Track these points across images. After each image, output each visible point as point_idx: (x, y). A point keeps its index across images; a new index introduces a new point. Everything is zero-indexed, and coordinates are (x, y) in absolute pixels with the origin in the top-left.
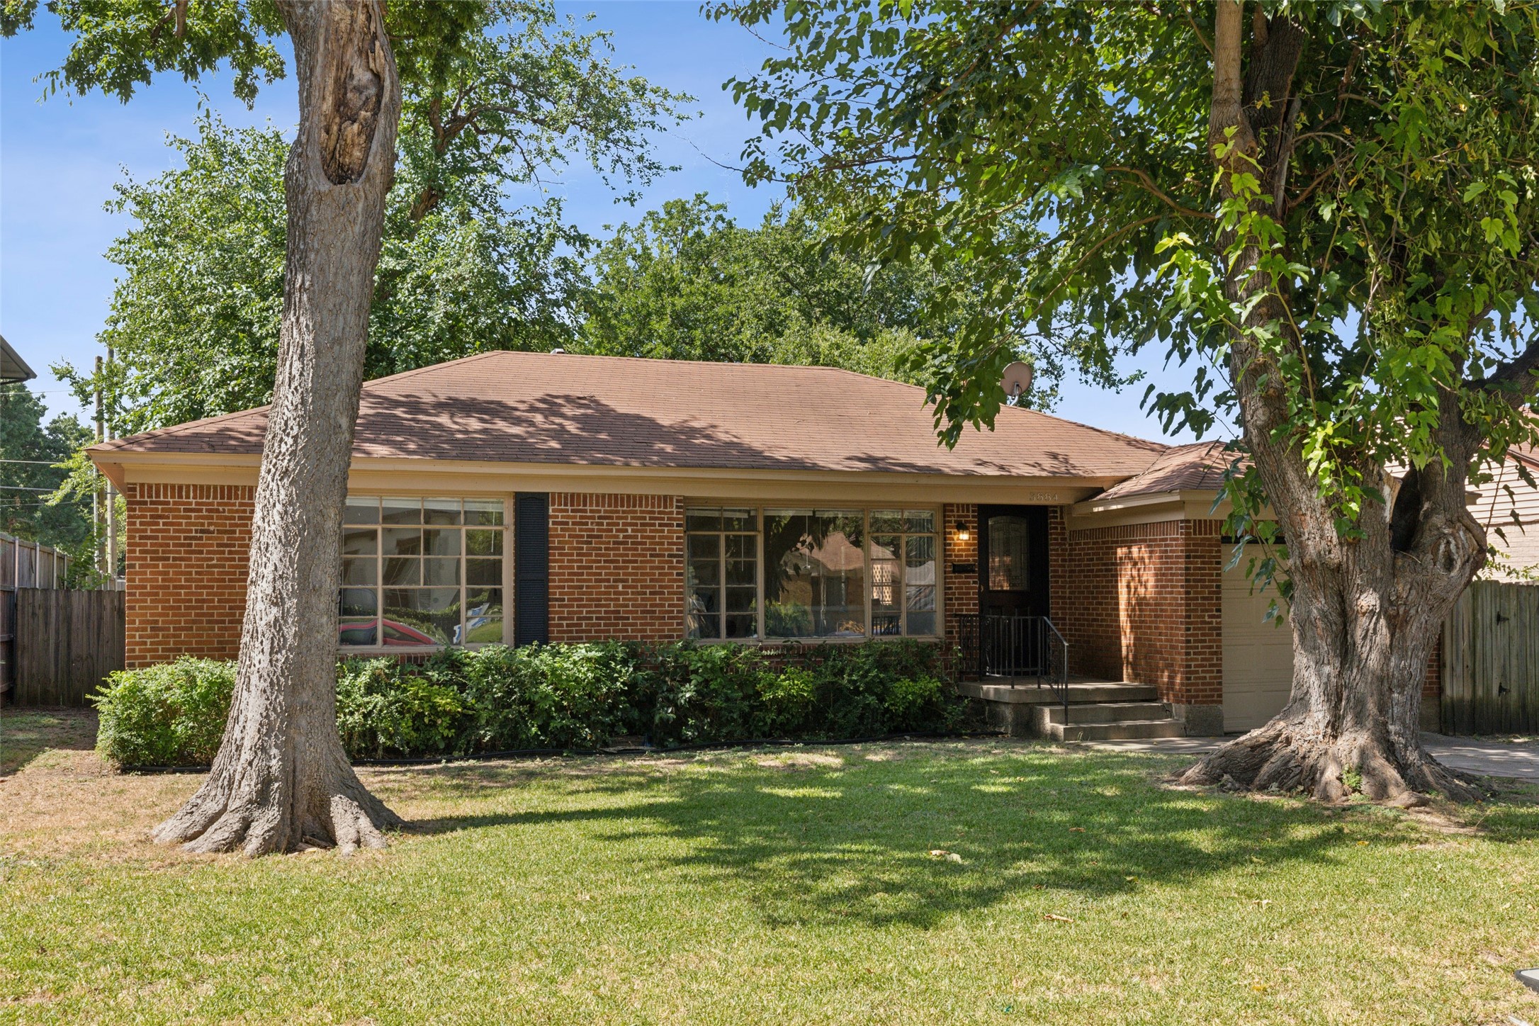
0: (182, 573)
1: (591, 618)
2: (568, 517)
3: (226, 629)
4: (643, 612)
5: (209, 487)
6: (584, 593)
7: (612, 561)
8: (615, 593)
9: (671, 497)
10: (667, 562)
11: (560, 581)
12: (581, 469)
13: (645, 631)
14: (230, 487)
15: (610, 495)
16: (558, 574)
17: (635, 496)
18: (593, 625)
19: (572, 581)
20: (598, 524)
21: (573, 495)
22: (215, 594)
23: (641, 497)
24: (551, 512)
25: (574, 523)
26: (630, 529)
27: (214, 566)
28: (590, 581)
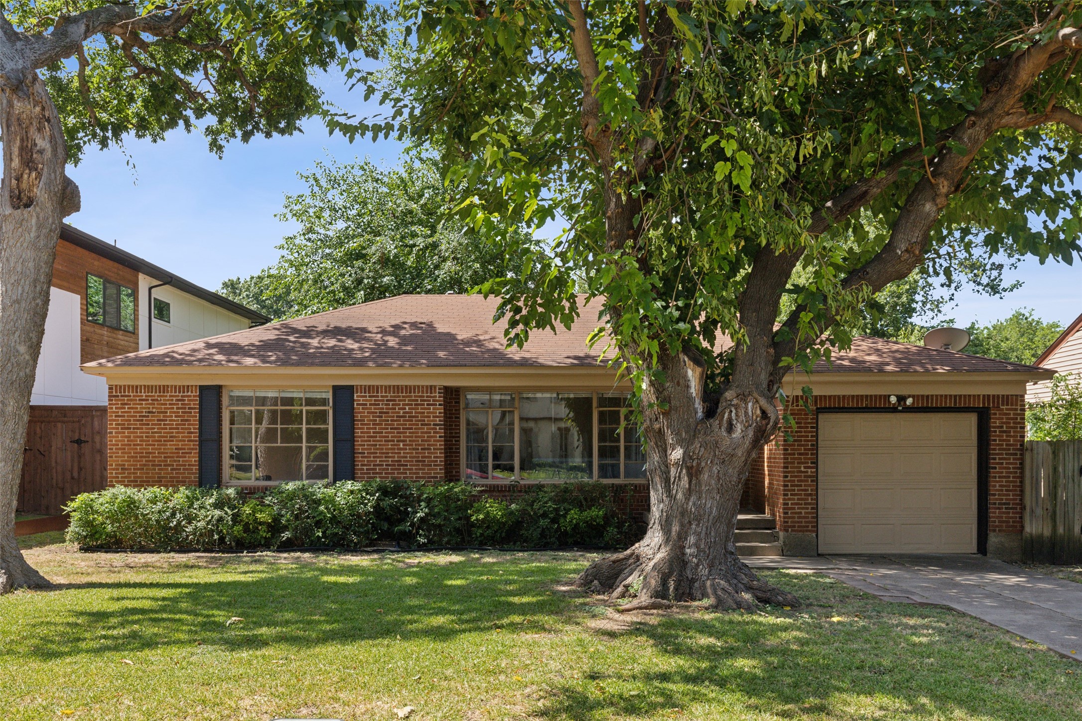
0: (138, 437)
1: (382, 465)
2: (367, 400)
3: (162, 469)
4: (417, 461)
5: (152, 386)
6: (378, 449)
7: (395, 429)
8: (398, 449)
9: (435, 387)
10: (432, 429)
11: (362, 441)
12: (371, 370)
13: (418, 473)
14: (164, 386)
15: (394, 386)
16: (360, 437)
17: (410, 387)
18: (384, 469)
19: (370, 441)
20: (386, 405)
21: (369, 386)
22: (156, 449)
23: (414, 386)
24: (355, 398)
25: (370, 405)
26: (407, 408)
27: (156, 433)
28: (381, 441)
